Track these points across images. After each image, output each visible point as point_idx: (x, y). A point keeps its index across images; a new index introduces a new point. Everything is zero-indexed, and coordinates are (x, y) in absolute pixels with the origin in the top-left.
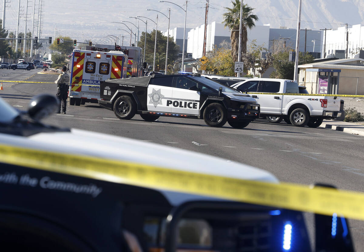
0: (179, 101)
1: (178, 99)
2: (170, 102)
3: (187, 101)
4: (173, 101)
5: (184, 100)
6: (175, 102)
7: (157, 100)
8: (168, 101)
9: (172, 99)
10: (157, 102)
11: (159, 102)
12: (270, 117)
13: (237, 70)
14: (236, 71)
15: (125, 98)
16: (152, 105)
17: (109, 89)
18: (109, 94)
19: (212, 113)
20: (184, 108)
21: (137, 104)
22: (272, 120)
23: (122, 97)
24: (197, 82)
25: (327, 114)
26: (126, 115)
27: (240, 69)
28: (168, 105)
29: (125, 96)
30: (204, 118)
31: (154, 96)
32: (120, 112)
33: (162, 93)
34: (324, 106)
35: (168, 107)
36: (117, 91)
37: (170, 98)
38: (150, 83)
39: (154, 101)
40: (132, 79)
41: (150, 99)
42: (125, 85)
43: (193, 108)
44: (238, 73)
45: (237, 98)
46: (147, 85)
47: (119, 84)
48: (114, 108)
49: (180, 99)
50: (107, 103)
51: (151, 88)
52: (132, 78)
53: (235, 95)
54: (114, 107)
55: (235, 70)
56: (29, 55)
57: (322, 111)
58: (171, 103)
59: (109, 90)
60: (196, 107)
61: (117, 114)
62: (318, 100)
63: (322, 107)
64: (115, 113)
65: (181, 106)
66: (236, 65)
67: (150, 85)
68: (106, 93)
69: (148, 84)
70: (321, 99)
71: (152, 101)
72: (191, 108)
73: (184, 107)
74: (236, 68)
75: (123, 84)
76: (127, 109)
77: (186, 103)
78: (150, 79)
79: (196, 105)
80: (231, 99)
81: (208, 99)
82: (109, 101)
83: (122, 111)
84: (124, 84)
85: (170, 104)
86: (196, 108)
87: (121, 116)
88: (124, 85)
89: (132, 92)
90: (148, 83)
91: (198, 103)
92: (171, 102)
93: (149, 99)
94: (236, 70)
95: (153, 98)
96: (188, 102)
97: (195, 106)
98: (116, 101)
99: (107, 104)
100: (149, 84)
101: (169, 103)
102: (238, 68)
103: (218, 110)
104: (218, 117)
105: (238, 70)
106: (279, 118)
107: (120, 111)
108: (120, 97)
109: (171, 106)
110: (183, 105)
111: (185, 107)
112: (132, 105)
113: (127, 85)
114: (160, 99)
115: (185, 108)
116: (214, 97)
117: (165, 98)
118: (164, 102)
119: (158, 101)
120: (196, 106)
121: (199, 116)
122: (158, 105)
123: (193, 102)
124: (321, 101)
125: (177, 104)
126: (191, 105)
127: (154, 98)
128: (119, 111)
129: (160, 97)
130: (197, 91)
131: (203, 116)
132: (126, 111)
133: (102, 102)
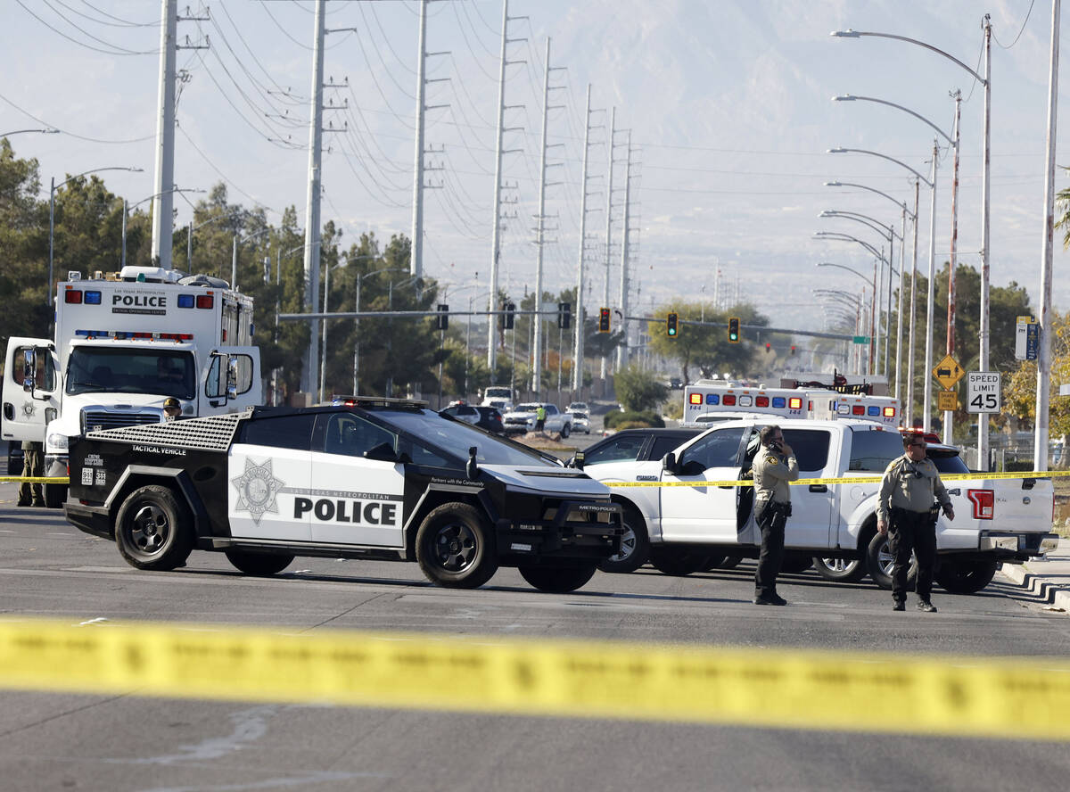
0: (335, 500)
1: (332, 493)
2: (304, 505)
3: (361, 497)
4: (315, 499)
5: (352, 495)
6: (321, 503)
7: (260, 497)
8: (298, 501)
9: (311, 492)
10: (260, 504)
11: (269, 503)
12: (825, 561)
13: (978, 402)
14: (972, 409)
15: (153, 494)
16: (246, 515)
17: (100, 462)
18: (101, 482)
19: (444, 540)
20: (351, 524)
21: (193, 514)
22: (834, 569)
23: (142, 490)
24: (394, 429)
25: (994, 542)
26: (158, 554)
27: (988, 400)
28: (298, 514)
29: (154, 488)
30: (417, 556)
31: (252, 485)
32: (137, 542)
33: (276, 474)
34: (981, 513)
35: (298, 520)
36: (128, 471)
37: (305, 491)
38: (237, 440)
39: (251, 502)
40: (175, 427)
41: (237, 495)
42: (153, 446)
43: (383, 523)
44: (980, 415)
45: (529, 482)
46: (227, 446)
47: (130, 445)
48: (116, 531)
49: (338, 492)
50: (93, 513)
51: (242, 457)
52: (177, 422)
53: (525, 473)
54: (117, 528)
55: (970, 402)
56: (566, 382)
57: (976, 533)
58: (308, 508)
59: (99, 467)
60: (391, 518)
61: (127, 550)
62: (959, 494)
63: (976, 518)
64: (122, 549)
65: (342, 518)
66: (971, 385)
67: (236, 447)
68: (91, 478)
69: (229, 442)
70: (970, 490)
71: (246, 502)
72: (375, 522)
73: (354, 521)
74: (972, 396)
75: (144, 445)
76: (159, 532)
77: (357, 506)
78: (236, 424)
79: (391, 511)
80: (509, 488)
81: (431, 491)
82: (100, 508)
83: (144, 542)
84: (149, 446)
85: (307, 511)
86: (393, 523)
87: (142, 560)
88: (148, 450)
89: (175, 472)
90: (231, 437)
91: (400, 505)
92: (309, 503)
93: (233, 495)
94: (973, 404)
95: (247, 492)
96: (365, 503)
97: (387, 518)
98: (124, 505)
99: (91, 516)
100: (233, 442)
101: (301, 506)
102: (980, 396)
103: (464, 526)
104: (464, 552)
105: (980, 405)
106: (856, 562)
107: (136, 540)
108: (136, 492)
109: (309, 516)
110: (349, 512)
111: (357, 519)
112: (178, 520)
113: (160, 448)
114: (273, 493)
115: (356, 524)
116: (453, 481)
117: (289, 491)
118: (286, 504)
119: (265, 500)
120: (393, 515)
121: (404, 549)
122: (267, 516)
123: (381, 502)
124: (970, 498)
125: (329, 509)
126: (377, 514)
127: (252, 492)
128: (133, 542)
129: (274, 488)
130: (393, 464)
131: (417, 551)
132: (157, 540)
133: (77, 511)
